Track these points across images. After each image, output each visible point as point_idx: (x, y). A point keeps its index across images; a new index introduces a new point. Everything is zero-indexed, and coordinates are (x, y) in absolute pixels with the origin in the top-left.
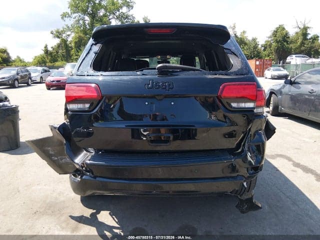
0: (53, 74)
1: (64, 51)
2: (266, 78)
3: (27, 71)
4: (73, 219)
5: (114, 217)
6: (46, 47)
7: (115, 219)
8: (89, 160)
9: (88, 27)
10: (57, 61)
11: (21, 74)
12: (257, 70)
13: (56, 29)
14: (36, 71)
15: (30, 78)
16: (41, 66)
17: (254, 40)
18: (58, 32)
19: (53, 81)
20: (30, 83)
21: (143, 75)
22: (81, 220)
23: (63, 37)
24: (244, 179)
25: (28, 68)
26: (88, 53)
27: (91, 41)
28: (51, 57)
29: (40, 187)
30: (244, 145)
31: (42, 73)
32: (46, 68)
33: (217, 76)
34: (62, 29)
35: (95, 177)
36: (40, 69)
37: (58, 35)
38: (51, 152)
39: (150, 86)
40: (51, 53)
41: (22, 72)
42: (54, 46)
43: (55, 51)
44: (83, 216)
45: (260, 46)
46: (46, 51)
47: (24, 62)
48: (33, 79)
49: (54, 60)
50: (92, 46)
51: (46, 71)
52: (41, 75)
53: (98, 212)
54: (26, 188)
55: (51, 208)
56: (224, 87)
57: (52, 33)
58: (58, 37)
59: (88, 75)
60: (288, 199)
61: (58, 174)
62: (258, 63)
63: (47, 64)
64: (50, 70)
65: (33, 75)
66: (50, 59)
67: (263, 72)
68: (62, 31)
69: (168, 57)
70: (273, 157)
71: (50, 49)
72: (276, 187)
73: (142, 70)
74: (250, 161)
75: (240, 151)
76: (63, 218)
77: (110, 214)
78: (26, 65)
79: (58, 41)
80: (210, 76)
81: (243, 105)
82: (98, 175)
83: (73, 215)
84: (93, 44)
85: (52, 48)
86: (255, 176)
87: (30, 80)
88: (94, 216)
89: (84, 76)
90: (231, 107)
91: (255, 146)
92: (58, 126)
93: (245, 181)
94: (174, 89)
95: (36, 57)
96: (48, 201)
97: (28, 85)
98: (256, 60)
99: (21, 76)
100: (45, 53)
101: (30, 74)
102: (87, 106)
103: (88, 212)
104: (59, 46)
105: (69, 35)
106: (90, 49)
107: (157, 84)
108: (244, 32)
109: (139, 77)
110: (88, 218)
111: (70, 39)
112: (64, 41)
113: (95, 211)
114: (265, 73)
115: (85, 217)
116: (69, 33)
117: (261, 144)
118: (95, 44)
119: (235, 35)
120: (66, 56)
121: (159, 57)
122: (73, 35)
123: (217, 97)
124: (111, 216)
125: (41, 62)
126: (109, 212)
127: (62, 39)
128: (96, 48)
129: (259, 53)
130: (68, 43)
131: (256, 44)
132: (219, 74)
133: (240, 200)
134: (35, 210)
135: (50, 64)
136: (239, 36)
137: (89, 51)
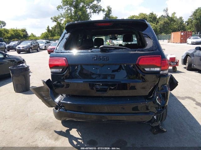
0: (52, 45)
1: (59, 29)
2: (188, 44)
3: (37, 43)
4: (56, 133)
5: (79, 132)
6: (48, 27)
7: (80, 134)
8: (63, 100)
9: (73, 14)
10: (55, 36)
11: (33, 45)
12: (182, 39)
13: (54, 16)
14: (42, 43)
15: (39, 47)
16: (46, 40)
17: (181, 18)
18: (55, 18)
19: (52, 49)
20: (39, 50)
21: (92, 52)
22: (61, 133)
23: (58, 21)
24: (154, 114)
25: (38, 41)
26: (63, 38)
27: (65, 31)
28: (52, 33)
29: (39, 114)
30: (154, 93)
31: (46, 44)
32: (48, 41)
33: (136, 52)
34: (58, 16)
35: (66, 110)
36: (44, 41)
37: (55, 20)
38: (43, 95)
39: (95, 59)
40: (51, 31)
41: (34, 43)
42: (53, 26)
43: (53, 30)
44: (61, 131)
45: (184, 22)
46: (49, 30)
47: (36, 37)
48: (40, 47)
49: (53, 35)
50: (65, 34)
51: (48, 43)
52: (45, 45)
53: (70, 129)
54: (32, 114)
55: (44, 126)
56: (140, 59)
57: (52, 19)
58: (56, 21)
59: (61, 53)
60: (188, 126)
61: (48, 107)
62: (182, 34)
63: (49, 38)
64: (50, 42)
65: (40, 45)
66: (50, 35)
67: (186, 40)
68: (57, 18)
69: (116, 35)
70: (183, 98)
71: (50, 29)
72: (182, 118)
73: (91, 49)
74: (158, 103)
75: (151, 97)
76: (50, 132)
77: (77, 130)
78: (36, 39)
79: (55, 24)
80: (132, 52)
81: (152, 69)
82: (68, 109)
83: (56, 130)
84: (66, 33)
85: (52, 28)
86: (161, 112)
87: (39, 48)
88: (68, 131)
89: (59, 53)
90: (145, 71)
91: (161, 94)
92: (46, 81)
93: (155, 115)
94: (109, 61)
95: (43, 33)
96: (43, 122)
97: (38, 51)
98: (181, 32)
99: (33, 46)
100: (48, 31)
101: (39, 45)
102: (61, 70)
103: (65, 129)
104: (56, 26)
105: (62, 20)
106: (64, 36)
107: (99, 57)
108: (174, 13)
109: (89, 54)
110: (64, 132)
111: (62, 22)
112: (59, 24)
113: (69, 128)
114: (187, 40)
115: (63, 132)
116: (62, 18)
117: (166, 92)
118: (67, 33)
119: (167, 15)
120: (60, 33)
121: (111, 35)
122: (64, 19)
123: (136, 65)
124: (78, 132)
125: (45, 37)
126: (76, 129)
127: (57, 23)
128: (67, 36)
129: (184, 27)
130: (61, 25)
131: (182, 21)
132: (138, 51)
133: (152, 126)
134: (36, 127)
135: (51, 38)
136: (170, 17)
137: (63, 37)
